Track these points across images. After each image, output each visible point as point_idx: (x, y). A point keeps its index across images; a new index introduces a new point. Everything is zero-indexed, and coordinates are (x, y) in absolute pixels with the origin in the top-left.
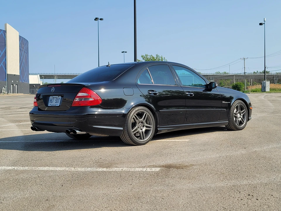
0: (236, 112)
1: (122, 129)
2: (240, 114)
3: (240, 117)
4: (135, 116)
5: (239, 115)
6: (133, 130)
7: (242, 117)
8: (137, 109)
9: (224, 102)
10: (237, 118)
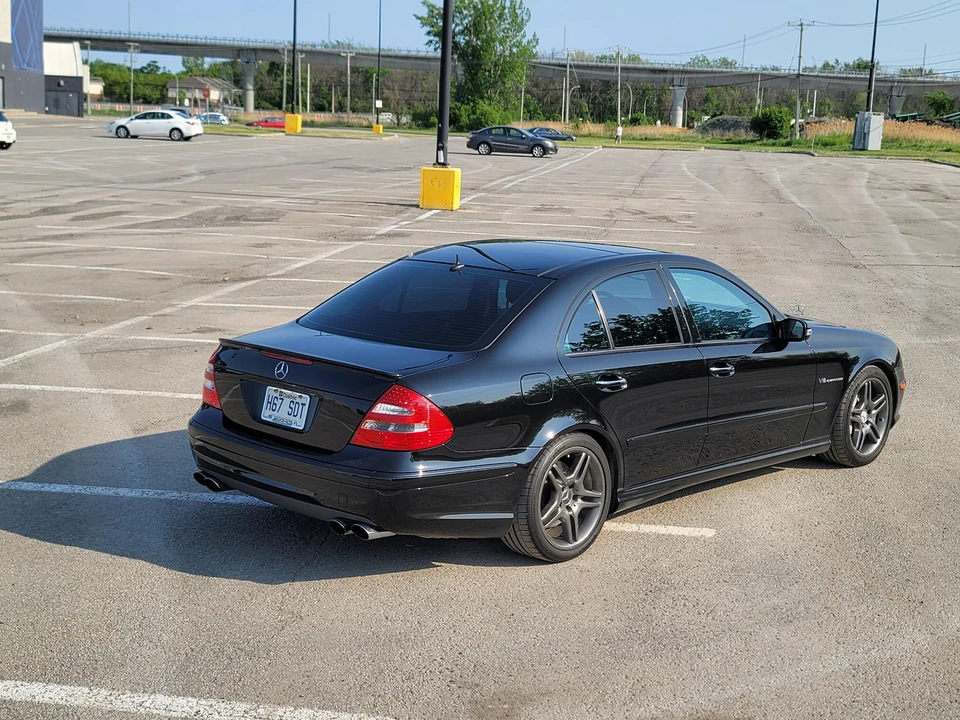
0: (858, 405)
1: (511, 516)
2: (869, 412)
3: (867, 422)
4: (553, 470)
5: (864, 414)
6: (545, 516)
7: (872, 420)
8: (559, 445)
9: (824, 380)
10: (858, 428)
